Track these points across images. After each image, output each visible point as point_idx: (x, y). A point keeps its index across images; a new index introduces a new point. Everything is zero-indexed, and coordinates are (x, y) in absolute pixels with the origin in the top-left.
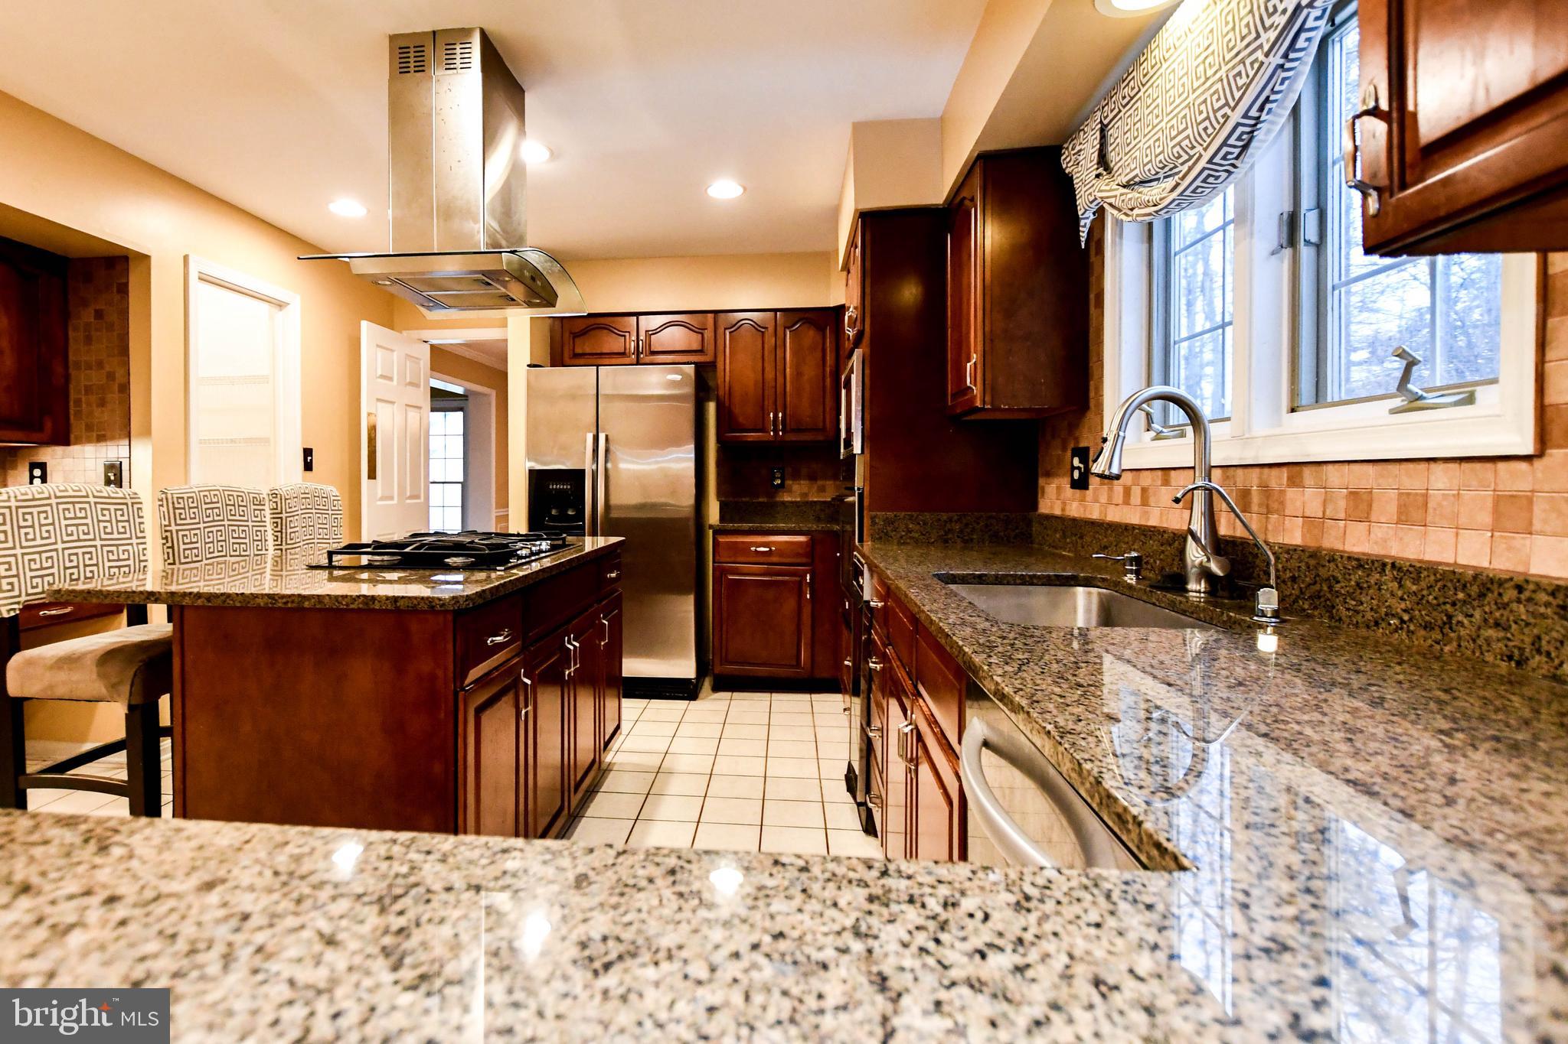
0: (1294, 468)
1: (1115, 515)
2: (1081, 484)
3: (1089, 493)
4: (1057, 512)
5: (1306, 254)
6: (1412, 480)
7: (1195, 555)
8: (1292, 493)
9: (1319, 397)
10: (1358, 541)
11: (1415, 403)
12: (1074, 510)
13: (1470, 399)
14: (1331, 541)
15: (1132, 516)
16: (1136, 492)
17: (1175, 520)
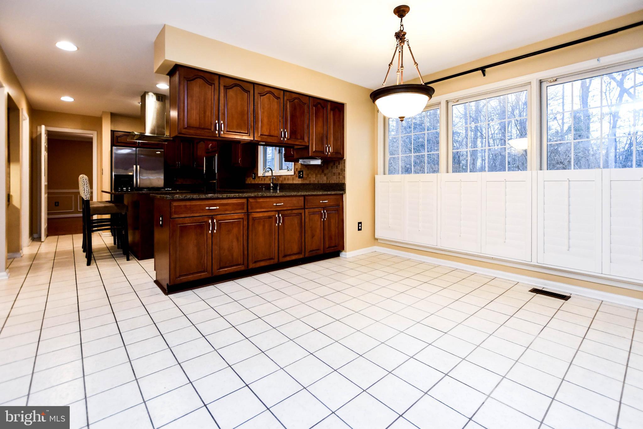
0: (280, 176)
1: (260, 182)
2: (254, 178)
3: (256, 180)
4: (250, 183)
5: (281, 154)
6: (288, 177)
7: (272, 185)
8: (280, 178)
9: (282, 169)
10: (285, 182)
11: (288, 170)
12: (253, 182)
13: (291, 170)
14: (283, 183)
15: (263, 182)
16: (263, 179)
17: (269, 182)
